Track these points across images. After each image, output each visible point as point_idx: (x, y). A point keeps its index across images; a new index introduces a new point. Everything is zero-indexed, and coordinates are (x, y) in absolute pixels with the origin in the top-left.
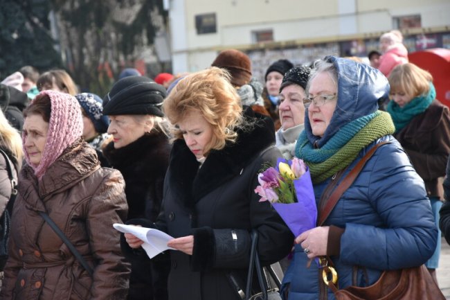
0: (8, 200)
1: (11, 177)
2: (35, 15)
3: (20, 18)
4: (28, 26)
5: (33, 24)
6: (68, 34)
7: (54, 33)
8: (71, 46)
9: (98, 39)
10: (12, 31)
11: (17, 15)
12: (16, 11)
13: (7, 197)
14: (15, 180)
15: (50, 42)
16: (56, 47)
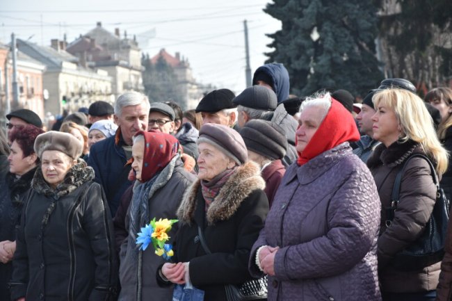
0: (434, 202)
1: (435, 182)
2: (362, 40)
3: (349, 42)
4: (356, 49)
5: (361, 48)
6: (390, 57)
7: (378, 56)
8: (392, 67)
9: (417, 62)
10: (342, 55)
11: (347, 39)
12: (346, 36)
13: (434, 199)
14: (438, 184)
15: (376, 63)
16: (380, 68)
